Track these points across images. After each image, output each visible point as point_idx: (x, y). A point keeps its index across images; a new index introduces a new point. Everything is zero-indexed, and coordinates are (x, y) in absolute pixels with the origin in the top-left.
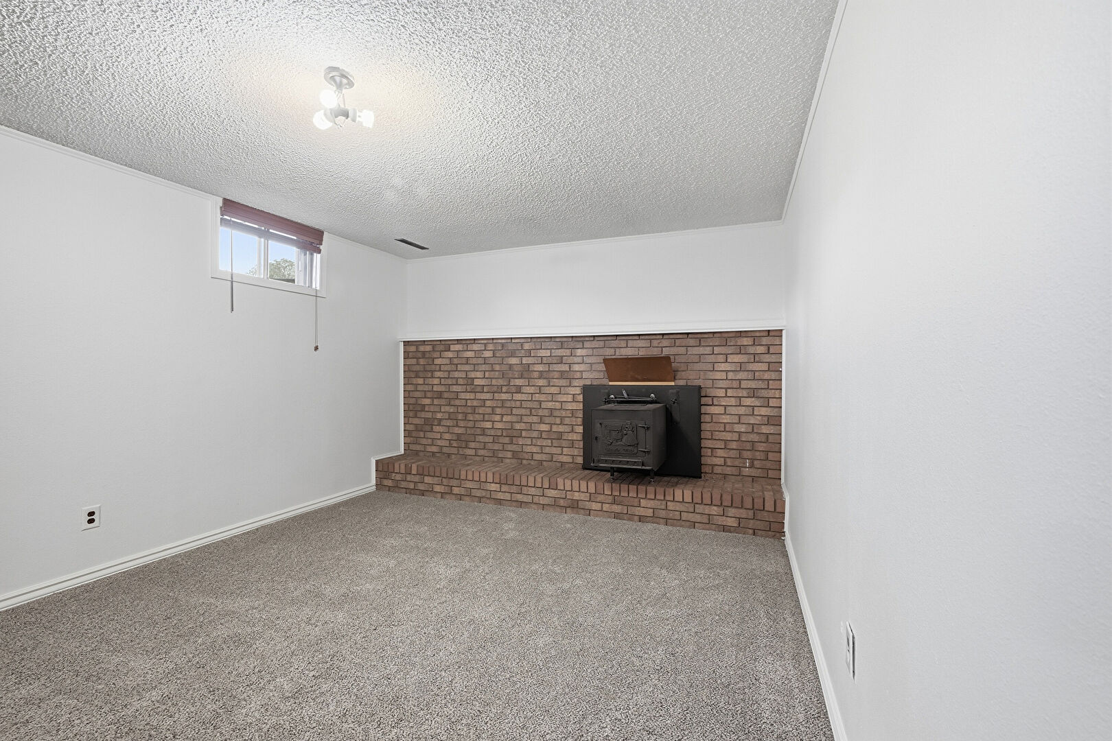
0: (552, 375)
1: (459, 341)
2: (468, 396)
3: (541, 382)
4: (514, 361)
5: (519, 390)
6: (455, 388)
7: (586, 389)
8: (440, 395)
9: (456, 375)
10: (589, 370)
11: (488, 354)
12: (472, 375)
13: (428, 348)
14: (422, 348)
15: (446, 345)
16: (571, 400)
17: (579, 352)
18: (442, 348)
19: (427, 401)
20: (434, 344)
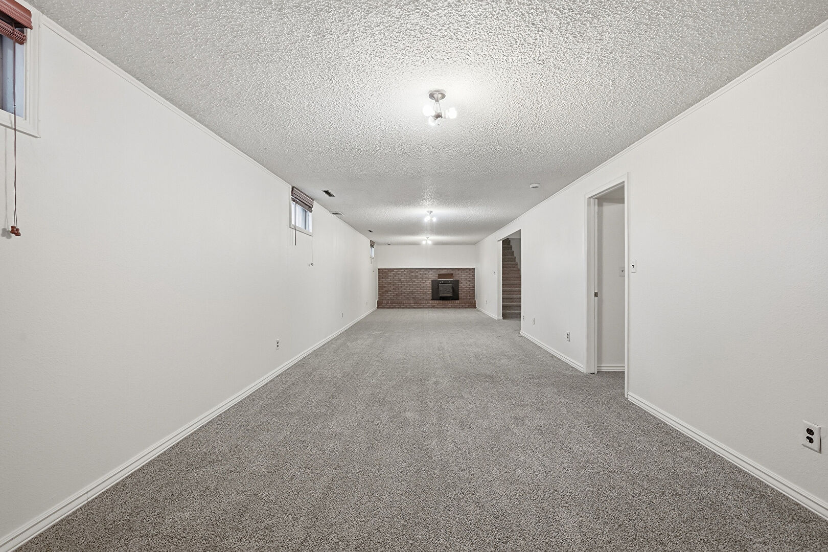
0: (424, 278)
1: (396, 269)
2: (399, 283)
3: (420, 280)
4: (412, 274)
5: (414, 281)
6: (395, 281)
7: (432, 281)
8: (390, 283)
9: (396, 278)
10: (433, 276)
11: (405, 272)
12: (401, 278)
13: (386, 271)
14: (384, 271)
15: (393, 270)
16: (429, 283)
17: (431, 272)
18: (391, 271)
19: (386, 285)
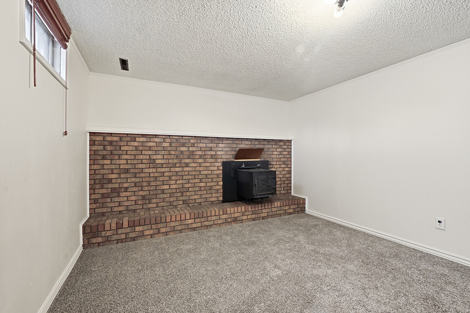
0: (206, 156)
3: (200, 161)
6: (140, 166)
7: (224, 164)
10: (225, 154)
12: (154, 157)
13: (115, 139)
14: (109, 138)
15: (133, 137)
18: (129, 139)
20: (121, 136)
